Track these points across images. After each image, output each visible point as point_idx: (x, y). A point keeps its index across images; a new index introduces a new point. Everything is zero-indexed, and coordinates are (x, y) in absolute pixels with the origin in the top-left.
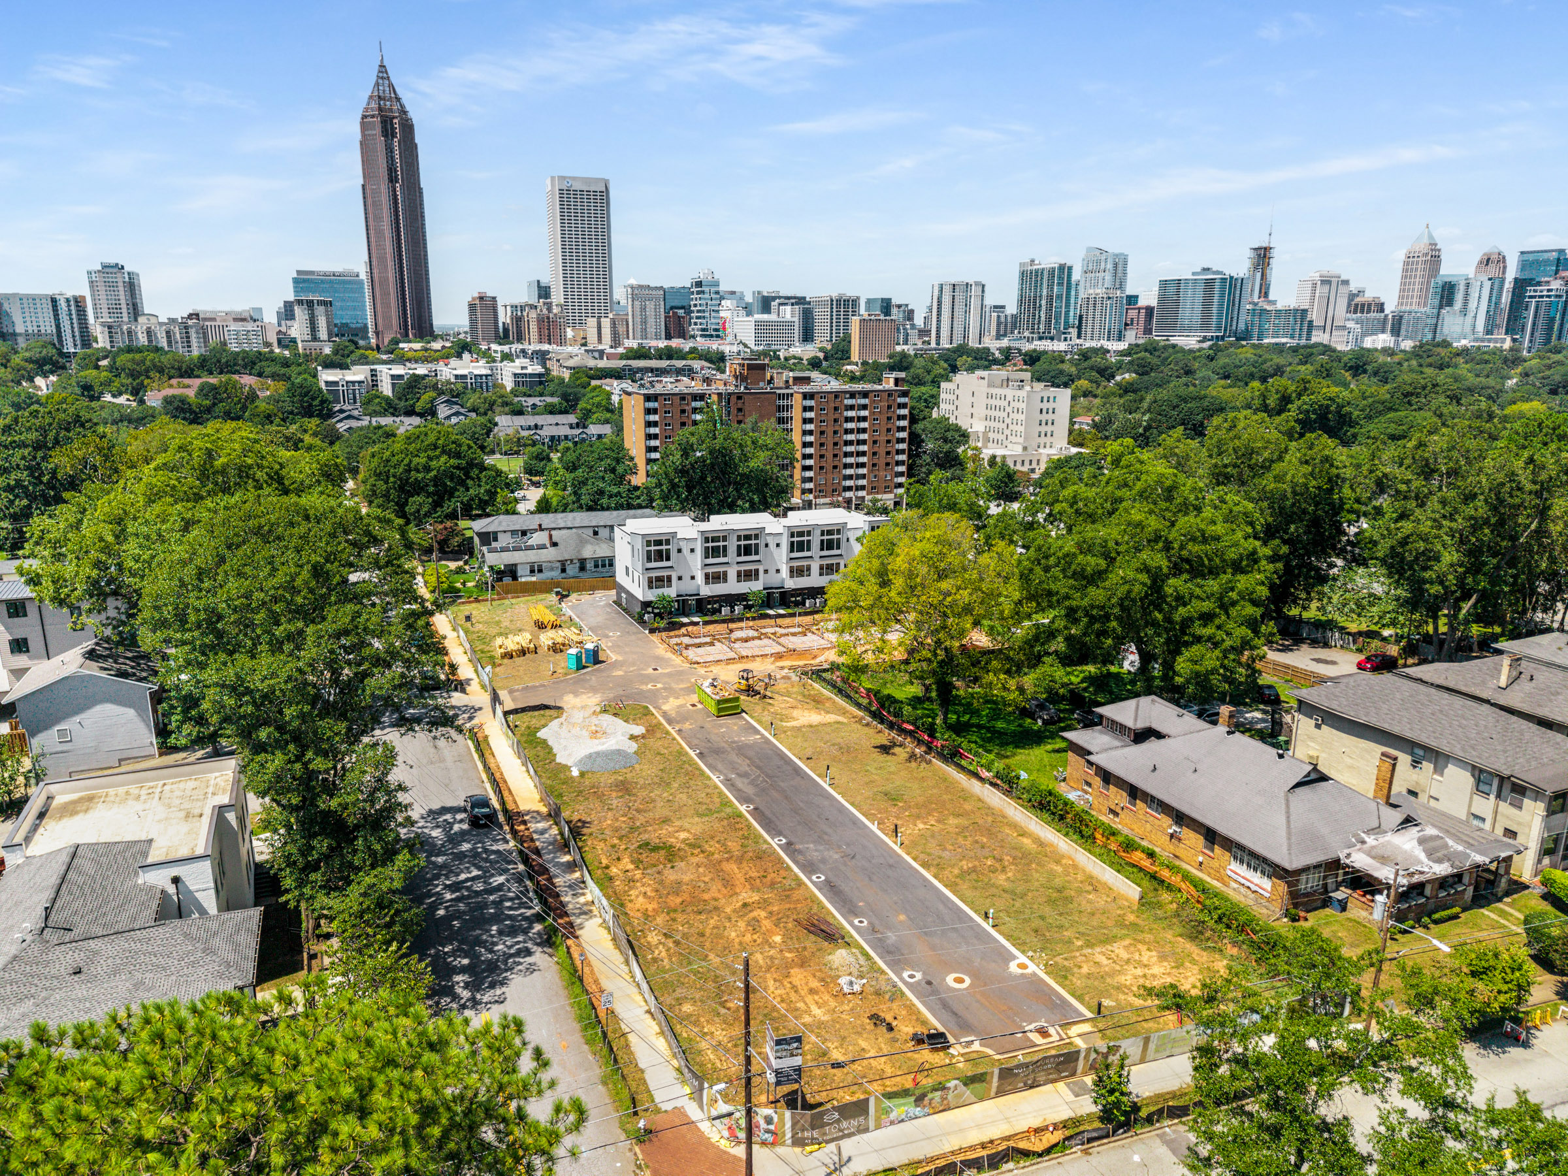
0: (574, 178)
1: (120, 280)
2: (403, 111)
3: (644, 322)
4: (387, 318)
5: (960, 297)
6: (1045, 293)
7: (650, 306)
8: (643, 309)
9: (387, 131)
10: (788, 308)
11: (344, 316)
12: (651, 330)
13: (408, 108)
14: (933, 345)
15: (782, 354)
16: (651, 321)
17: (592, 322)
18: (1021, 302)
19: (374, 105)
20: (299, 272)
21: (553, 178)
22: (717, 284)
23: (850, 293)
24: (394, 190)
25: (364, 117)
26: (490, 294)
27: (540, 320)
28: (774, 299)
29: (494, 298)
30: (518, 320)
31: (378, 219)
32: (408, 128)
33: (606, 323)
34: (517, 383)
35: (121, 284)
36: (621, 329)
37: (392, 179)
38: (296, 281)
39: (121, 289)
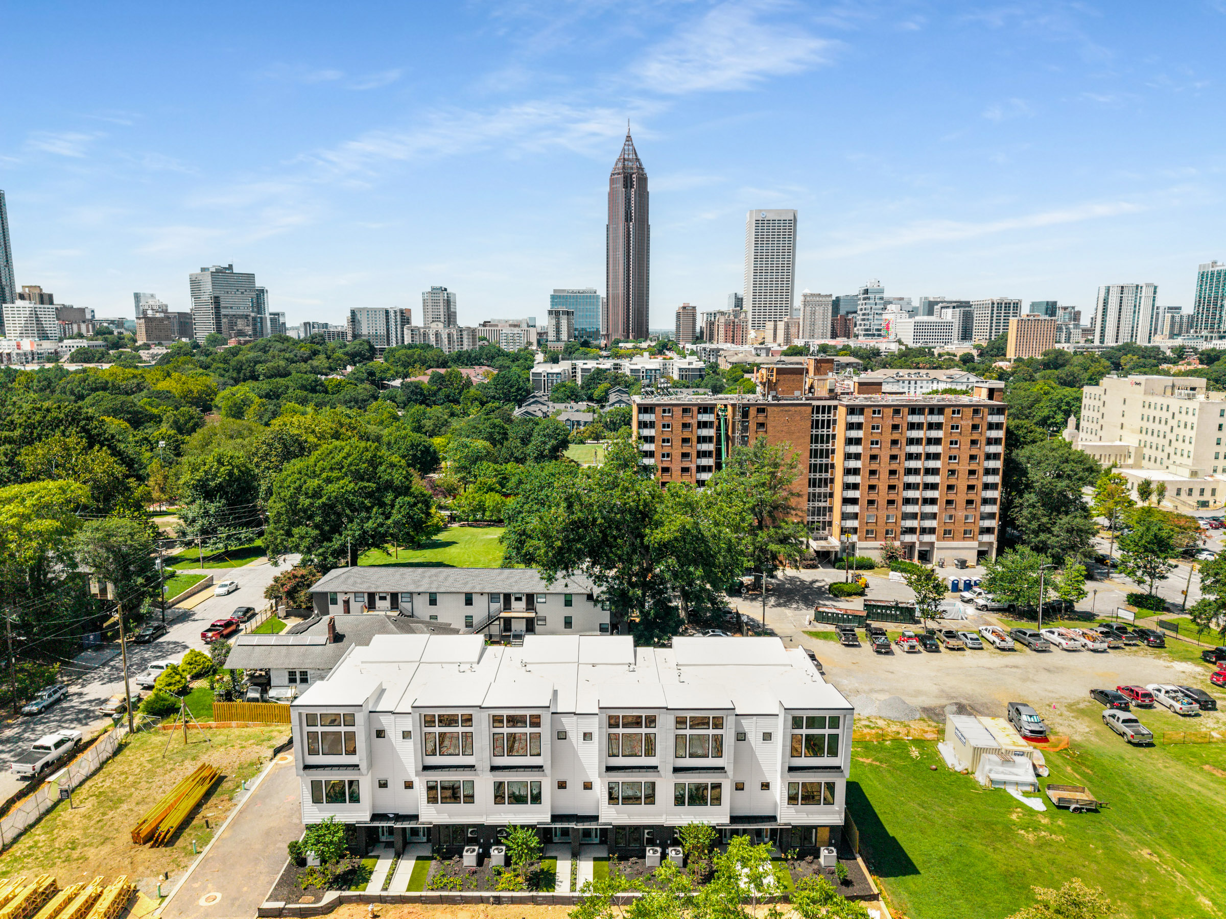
0: (769, 211)
1: (441, 298)
2: (641, 168)
3: (813, 324)
4: (616, 324)
5: (1128, 298)
7: (819, 310)
8: (813, 313)
9: (627, 182)
10: (950, 311)
11: (581, 323)
12: (818, 331)
13: (644, 166)
14: (1097, 343)
15: (936, 352)
16: (819, 323)
17: (770, 325)
18: (1199, 303)
19: (620, 165)
20: (555, 291)
21: (751, 212)
22: (882, 292)
23: (1012, 297)
24: (629, 228)
25: (613, 174)
26: (692, 305)
27: (727, 325)
28: (937, 303)
29: (694, 308)
30: (711, 324)
31: (615, 249)
32: (643, 180)
33: (781, 326)
35: (441, 301)
36: (793, 330)
37: (628, 219)
38: (553, 297)
39: (442, 304)
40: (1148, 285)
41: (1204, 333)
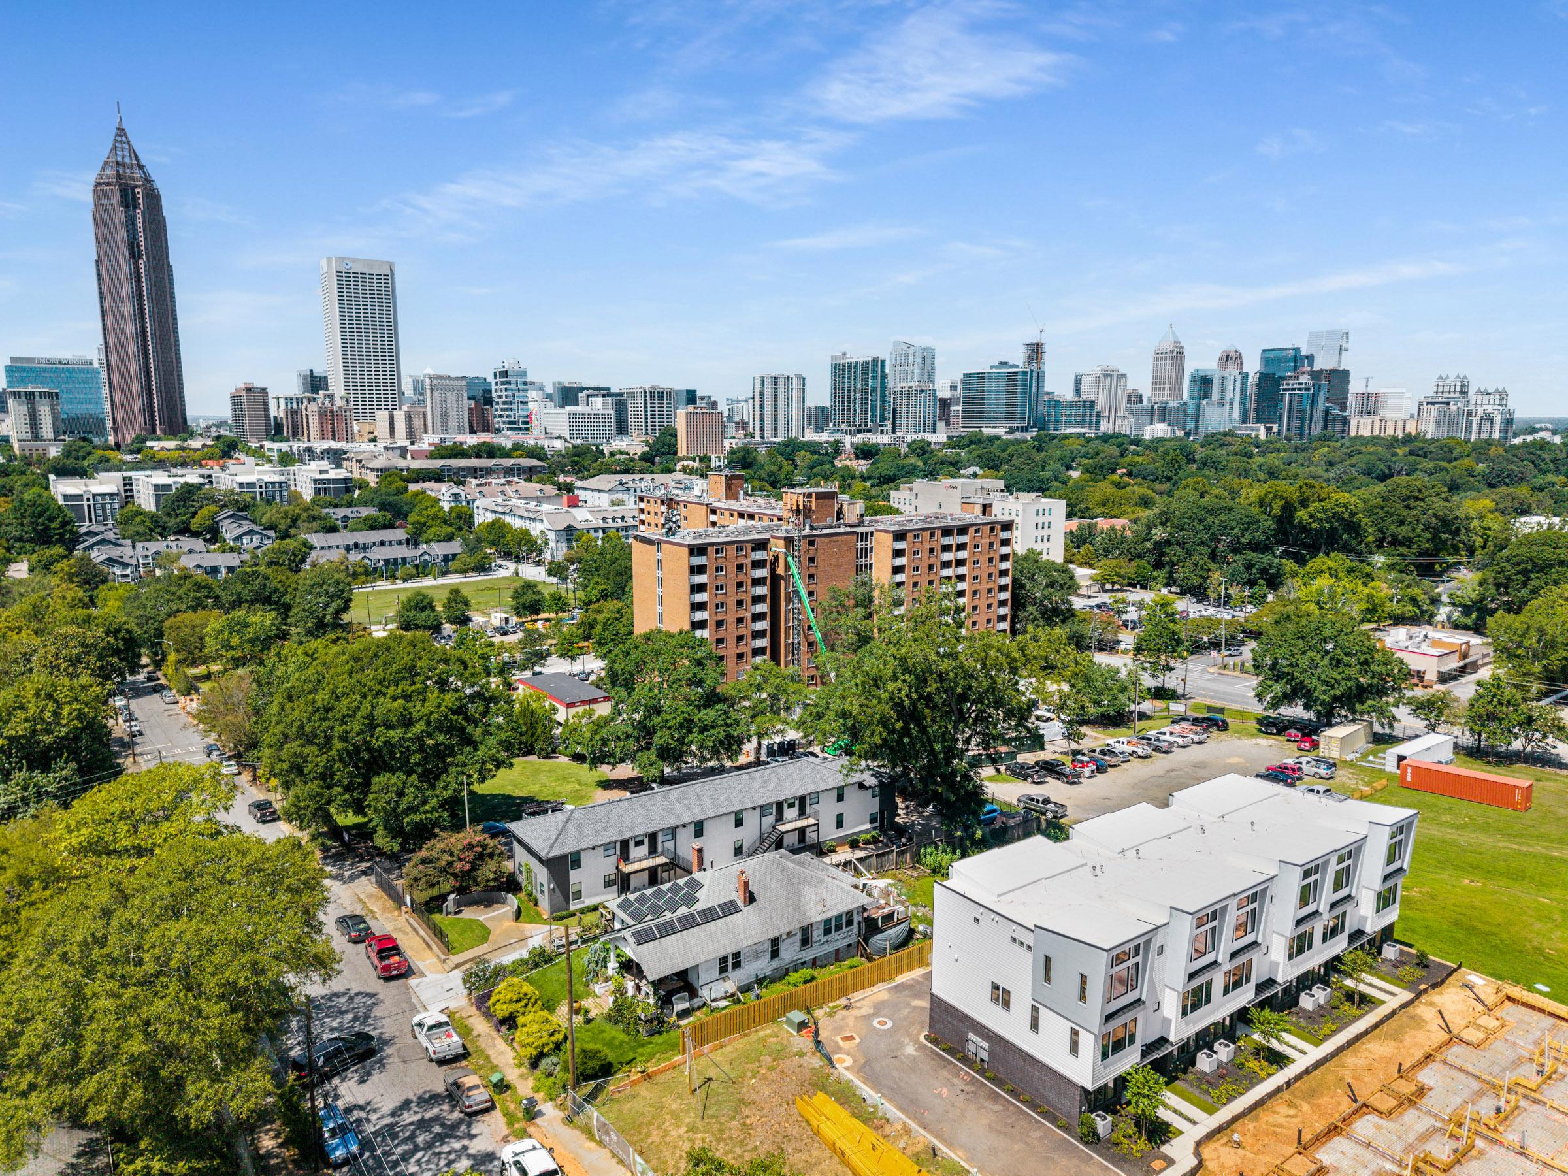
0: (355, 260)
2: (147, 180)
3: (445, 415)
4: (129, 412)
5: (781, 389)
6: (859, 386)
7: (451, 397)
8: (444, 401)
9: (128, 198)
10: (599, 400)
11: (68, 408)
12: (453, 423)
13: (153, 177)
14: (757, 438)
15: (606, 449)
16: (453, 413)
17: (382, 416)
18: (834, 395)
19: (110, 171)
20: (13, 359)
21: (329, 259)
22: (524, 374)
23: (664, 384)
24: (137, 268)
25: (98, 184)
26: (259, 384)
27: (322, 414)
28: (582, 389)
29: (264, 389)
30: (293, 414)
31: (116, 298)
32: (154, 199)
33: (399, 416)
34: (318, 491)
36: (418, 423)
37: (134, 253)
38: (9, 369)
40: (798, 376)
41: (844, 427)
